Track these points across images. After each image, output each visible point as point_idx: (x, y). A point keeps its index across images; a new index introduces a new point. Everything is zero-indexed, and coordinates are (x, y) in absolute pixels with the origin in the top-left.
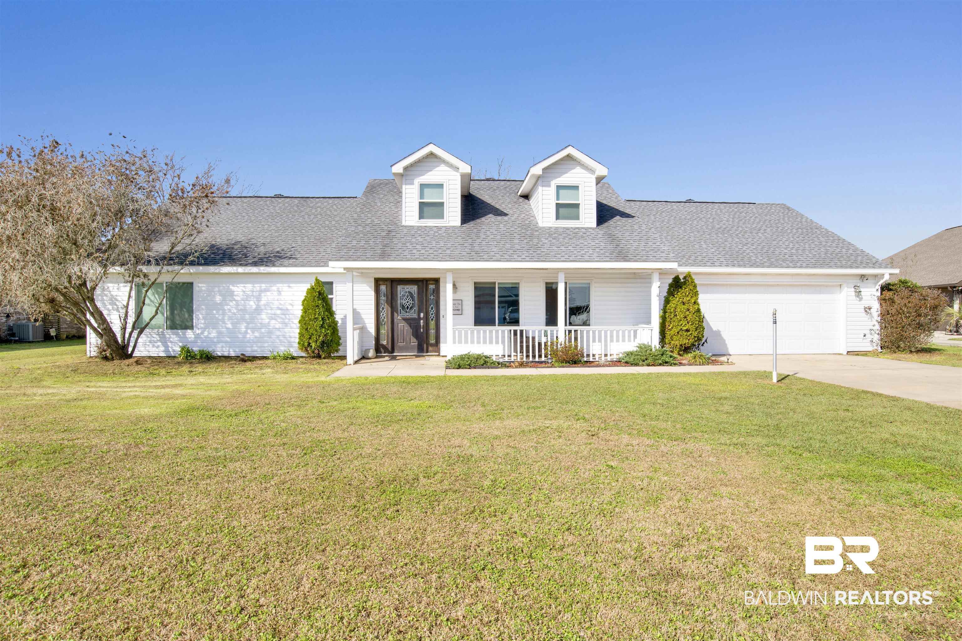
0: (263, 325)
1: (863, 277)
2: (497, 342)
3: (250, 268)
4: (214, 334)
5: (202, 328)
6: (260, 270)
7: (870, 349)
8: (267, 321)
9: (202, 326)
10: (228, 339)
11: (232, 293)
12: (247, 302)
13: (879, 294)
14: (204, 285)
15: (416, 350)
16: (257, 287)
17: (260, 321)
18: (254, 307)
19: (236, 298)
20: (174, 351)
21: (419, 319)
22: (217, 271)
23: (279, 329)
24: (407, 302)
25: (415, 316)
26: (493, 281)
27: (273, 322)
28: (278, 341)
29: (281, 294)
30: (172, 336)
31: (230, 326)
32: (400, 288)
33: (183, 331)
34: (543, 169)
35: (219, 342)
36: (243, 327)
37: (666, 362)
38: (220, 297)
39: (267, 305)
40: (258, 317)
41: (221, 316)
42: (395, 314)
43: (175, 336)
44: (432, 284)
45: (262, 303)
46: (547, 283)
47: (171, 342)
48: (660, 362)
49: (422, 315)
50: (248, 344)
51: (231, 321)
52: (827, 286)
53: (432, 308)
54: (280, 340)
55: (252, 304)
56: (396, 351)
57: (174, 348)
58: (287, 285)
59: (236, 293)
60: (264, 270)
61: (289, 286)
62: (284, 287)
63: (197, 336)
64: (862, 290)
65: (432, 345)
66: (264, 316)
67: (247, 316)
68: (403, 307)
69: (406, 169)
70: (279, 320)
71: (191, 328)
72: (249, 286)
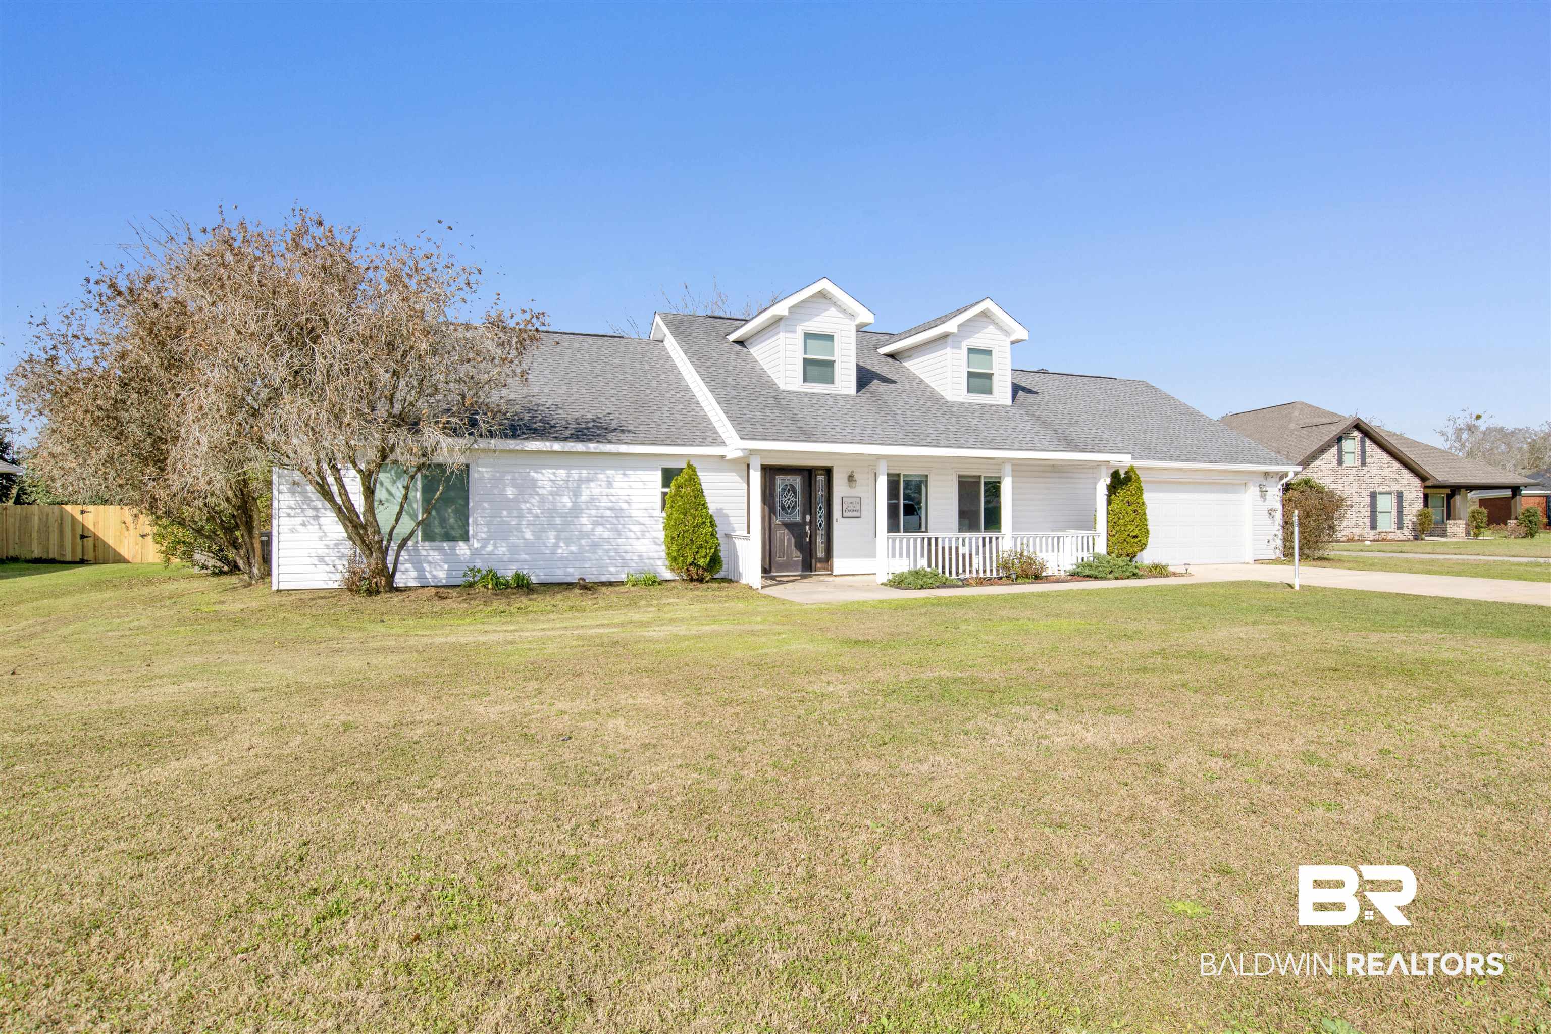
0: (583, 535)
1: (1266, 474)
2: (901, 555)
3: (572, 444)
4: (502, 550)
5: (483, 539)
6: (589, 448)
7: (1273, 557)
8: (590, 526)
9: (483, 535)
10: (526, 557)
11: (534, 483)
12: (558, 498)
13: (1281, 494)
14: (488, 470)
15: (800, 567)
16: (575, 473)
17: (578, 526)
18: (569, 505)
19: (541, 491)
20: (434, 577)
21: (804, 523)
22: (518, 448)
23: (607, 541)
24: (789, 499)
25: (798, 519)
26: (897, 472)
27: (600, 529)
28: (606, 558)
29: (611, 485)
30: (431, 552)
31: (528, 535)
32: (779, 479)
33: (451, 543)
34: (959, 326)
35: (511, 561)
36: (552, 537)
37: (1134, 574)
38: (514, 490)
39: (592, 500)
40: (575, 521)
41: (516, 520)
42: (773, 517)
43: (436, 553)
44: (821, 474)
45: (583, 498)
46: (960, 476)
47: (430, 563)
48: (1128, 574)
49: (808, 518)
50: (559, 564)
51: (531, 527)
52: (1233, 484)
53: (820, 509)
54: (609, 557)
55: (566, 501)
56: (773, 569)
57: (435, 573)
58: (622, 472)
59: (540, 483)
60: (595, 448)
61: (624, 474)
62: (616, 475)
63: (475, 553)
64: (1268, 489)
65: (820, 560)
66: (584, 520)
67: (557, 519)
68: (783, 508)
69: (792, 309)
70: (608, 526)
71: (465, 538)
72: (562, 473)
